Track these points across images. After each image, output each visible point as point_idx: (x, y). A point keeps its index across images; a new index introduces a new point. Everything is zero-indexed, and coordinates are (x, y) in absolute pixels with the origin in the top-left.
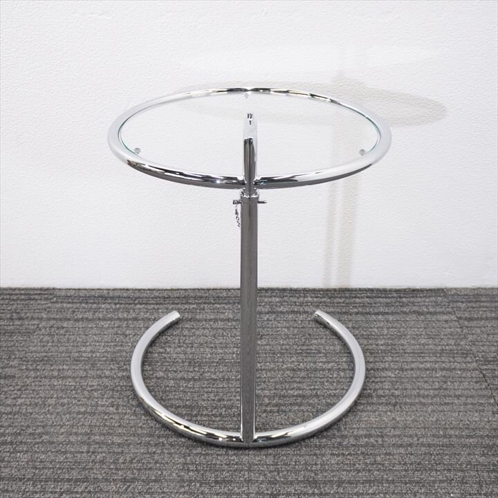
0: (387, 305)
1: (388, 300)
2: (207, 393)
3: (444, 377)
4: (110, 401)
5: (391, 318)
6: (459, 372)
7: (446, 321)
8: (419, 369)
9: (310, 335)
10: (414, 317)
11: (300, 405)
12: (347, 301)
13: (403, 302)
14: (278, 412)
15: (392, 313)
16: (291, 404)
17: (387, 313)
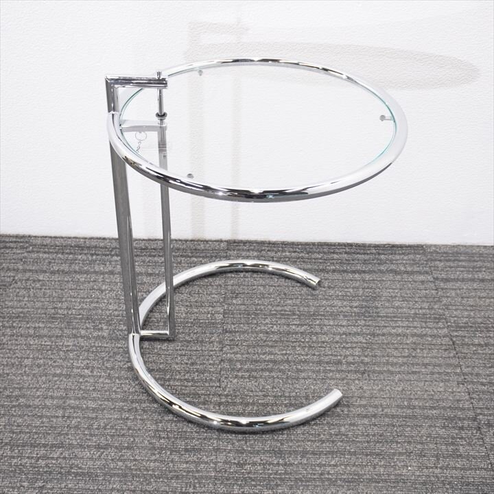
0: (365, 262)
1: (367, 257)
2: (181, 355)
3: (415, 343)
4: (85, 362)
5: (367, 277)
6: (430, 339)
7: (423, 282)
8: (390, 334)
9: (285, 294)
10: (391, 276)
11: (271, 371)
12: (325, 257)
13: (381, 260)
14: (249, 378)
15: (370, 272)
16: (262, 370)
17: (364, 272)
